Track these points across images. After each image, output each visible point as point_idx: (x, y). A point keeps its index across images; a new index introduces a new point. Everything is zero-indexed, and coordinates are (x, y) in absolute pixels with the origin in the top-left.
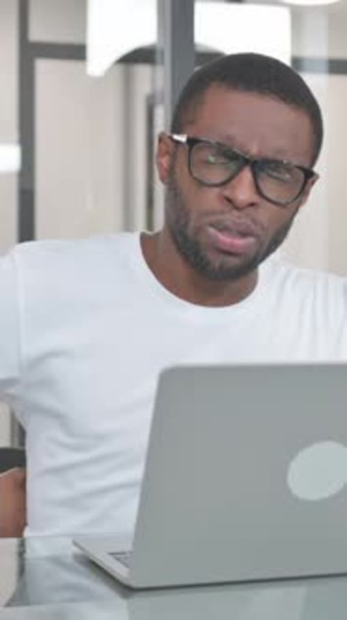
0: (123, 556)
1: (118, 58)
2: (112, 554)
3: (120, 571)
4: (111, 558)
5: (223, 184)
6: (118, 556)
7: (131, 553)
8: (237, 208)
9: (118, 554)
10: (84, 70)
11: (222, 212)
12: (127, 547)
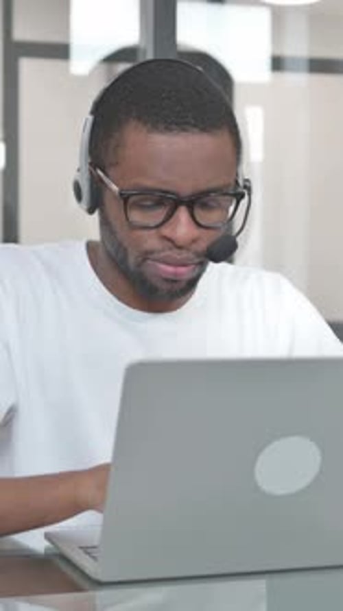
0: (94, 550)
1: (102, 58)
2: (81, 548)
4: (81, 552)
5: (158, 226)
6: (89, 550)
8: (180, 248)
9: (88, 548)
10: (67, 70)
11: (163, 250)
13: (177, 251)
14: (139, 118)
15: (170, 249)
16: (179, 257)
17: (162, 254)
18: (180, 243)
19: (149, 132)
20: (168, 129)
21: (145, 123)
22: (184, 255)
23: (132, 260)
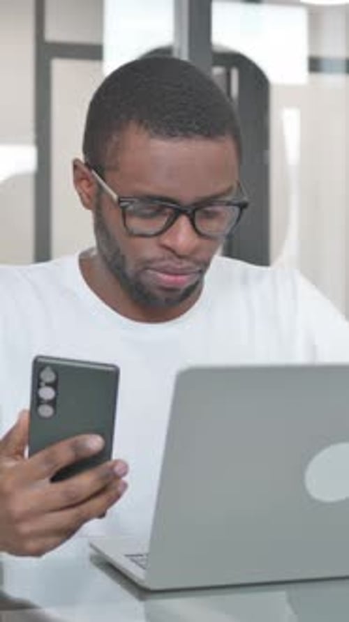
0: (140, 558)
3: (137, 572)
4: (128, 560)
6: (135, 558)
7: (147, 555)
8: (180, 257)
10: (100, 70)
12: (144, 548)
13: (178, 260)
14: (141, 122)
15: (170, 258)
16: (179, 267)
17: (163, 264)
18: (181, 252)
19: (151, 137)
20: (171, 135)
21: (146, 127)
22: (185, 264)
23: (130, 269)
